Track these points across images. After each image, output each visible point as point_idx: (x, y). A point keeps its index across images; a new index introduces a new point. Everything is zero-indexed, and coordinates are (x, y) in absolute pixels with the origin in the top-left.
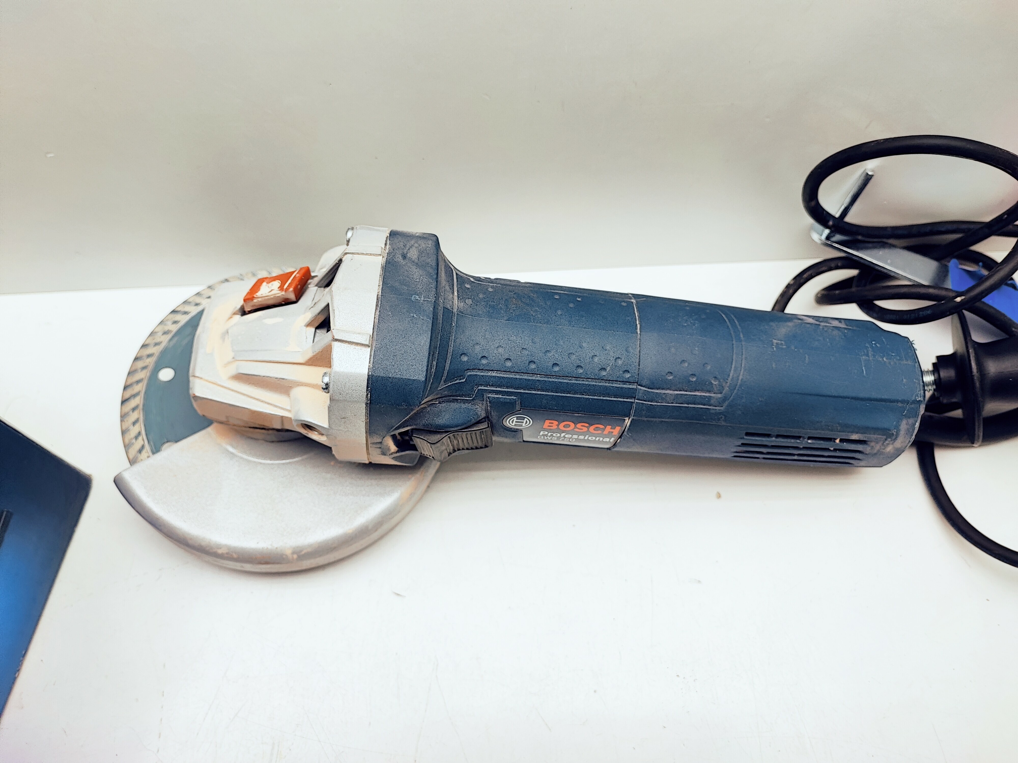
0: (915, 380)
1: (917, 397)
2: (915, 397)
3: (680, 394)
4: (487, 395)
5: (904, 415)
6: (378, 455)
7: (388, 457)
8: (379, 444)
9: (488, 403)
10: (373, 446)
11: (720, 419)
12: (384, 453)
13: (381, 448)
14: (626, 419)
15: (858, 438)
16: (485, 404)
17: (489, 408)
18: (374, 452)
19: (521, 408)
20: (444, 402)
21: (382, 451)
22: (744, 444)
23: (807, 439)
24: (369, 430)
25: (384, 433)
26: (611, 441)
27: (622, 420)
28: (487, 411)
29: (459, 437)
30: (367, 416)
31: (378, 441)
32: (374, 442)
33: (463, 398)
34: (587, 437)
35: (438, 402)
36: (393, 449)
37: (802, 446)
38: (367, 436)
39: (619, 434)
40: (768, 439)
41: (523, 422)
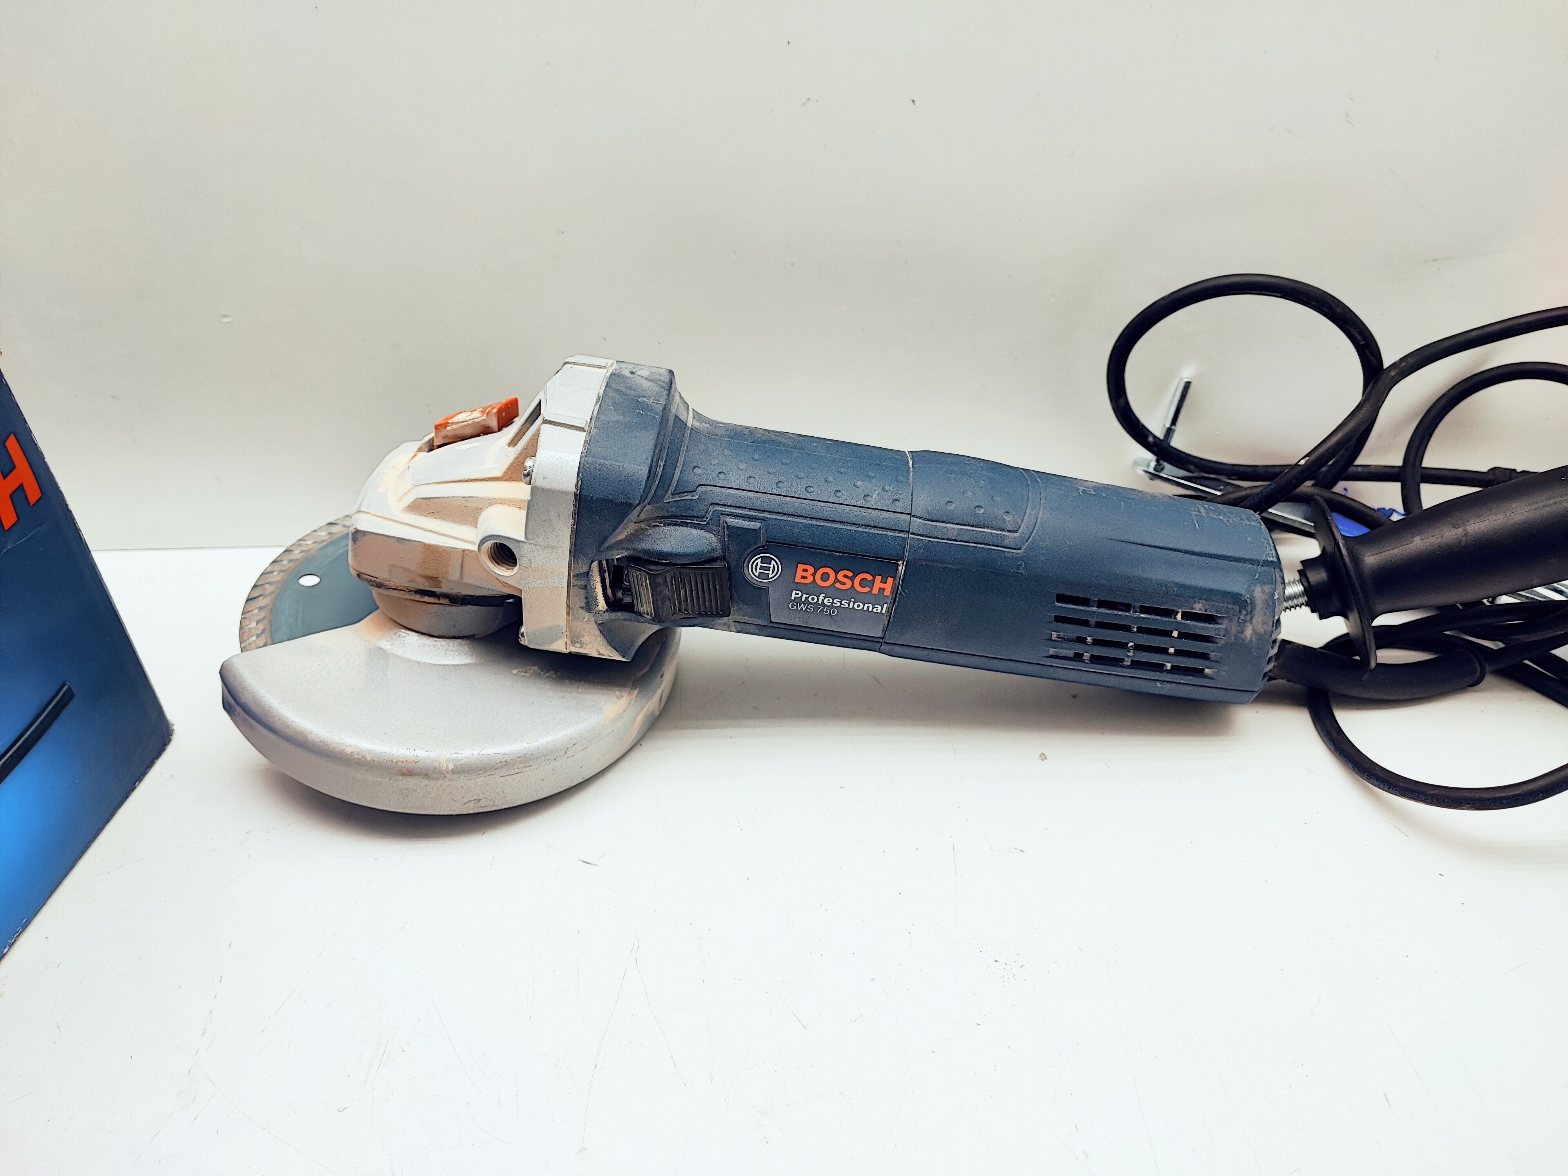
0: (1262, 540)
1: (1268, 557)
2: (1266, 556)
3: (965, 529)
4: (725, 519)
5: (1257, 579)
6: (580, 609)
7: (593, 619)
8: (584, 577)
9: (725, 530)
10: (576, 583)
11: (1019, 568)
12: (589, 606)
13: (587, 588)
14: (900, 562)
15: (1204, 610)
16: (721, 531)
17: (727, 539)
18: (577, 599)
19: (766, 541)
20: (670, 525)
21: (586, 598)
22: (1058, 619)
23: (1139, 611)
24: (575, 545)
25: (593, 552)
26: (884, 612)
27: (895, 565)
28: (724, 544)
29: (687, 581)
30: (575, 518)
31: (585, 569)
32: (578, 573)
33: (694, 522)
34: (852, 603)
35: (662, 525)
36: (602, 604)
37: (1136, 626)
38: (570, 561)
39: (893, 595)
40: (1088, 609)
41: (770, 568)
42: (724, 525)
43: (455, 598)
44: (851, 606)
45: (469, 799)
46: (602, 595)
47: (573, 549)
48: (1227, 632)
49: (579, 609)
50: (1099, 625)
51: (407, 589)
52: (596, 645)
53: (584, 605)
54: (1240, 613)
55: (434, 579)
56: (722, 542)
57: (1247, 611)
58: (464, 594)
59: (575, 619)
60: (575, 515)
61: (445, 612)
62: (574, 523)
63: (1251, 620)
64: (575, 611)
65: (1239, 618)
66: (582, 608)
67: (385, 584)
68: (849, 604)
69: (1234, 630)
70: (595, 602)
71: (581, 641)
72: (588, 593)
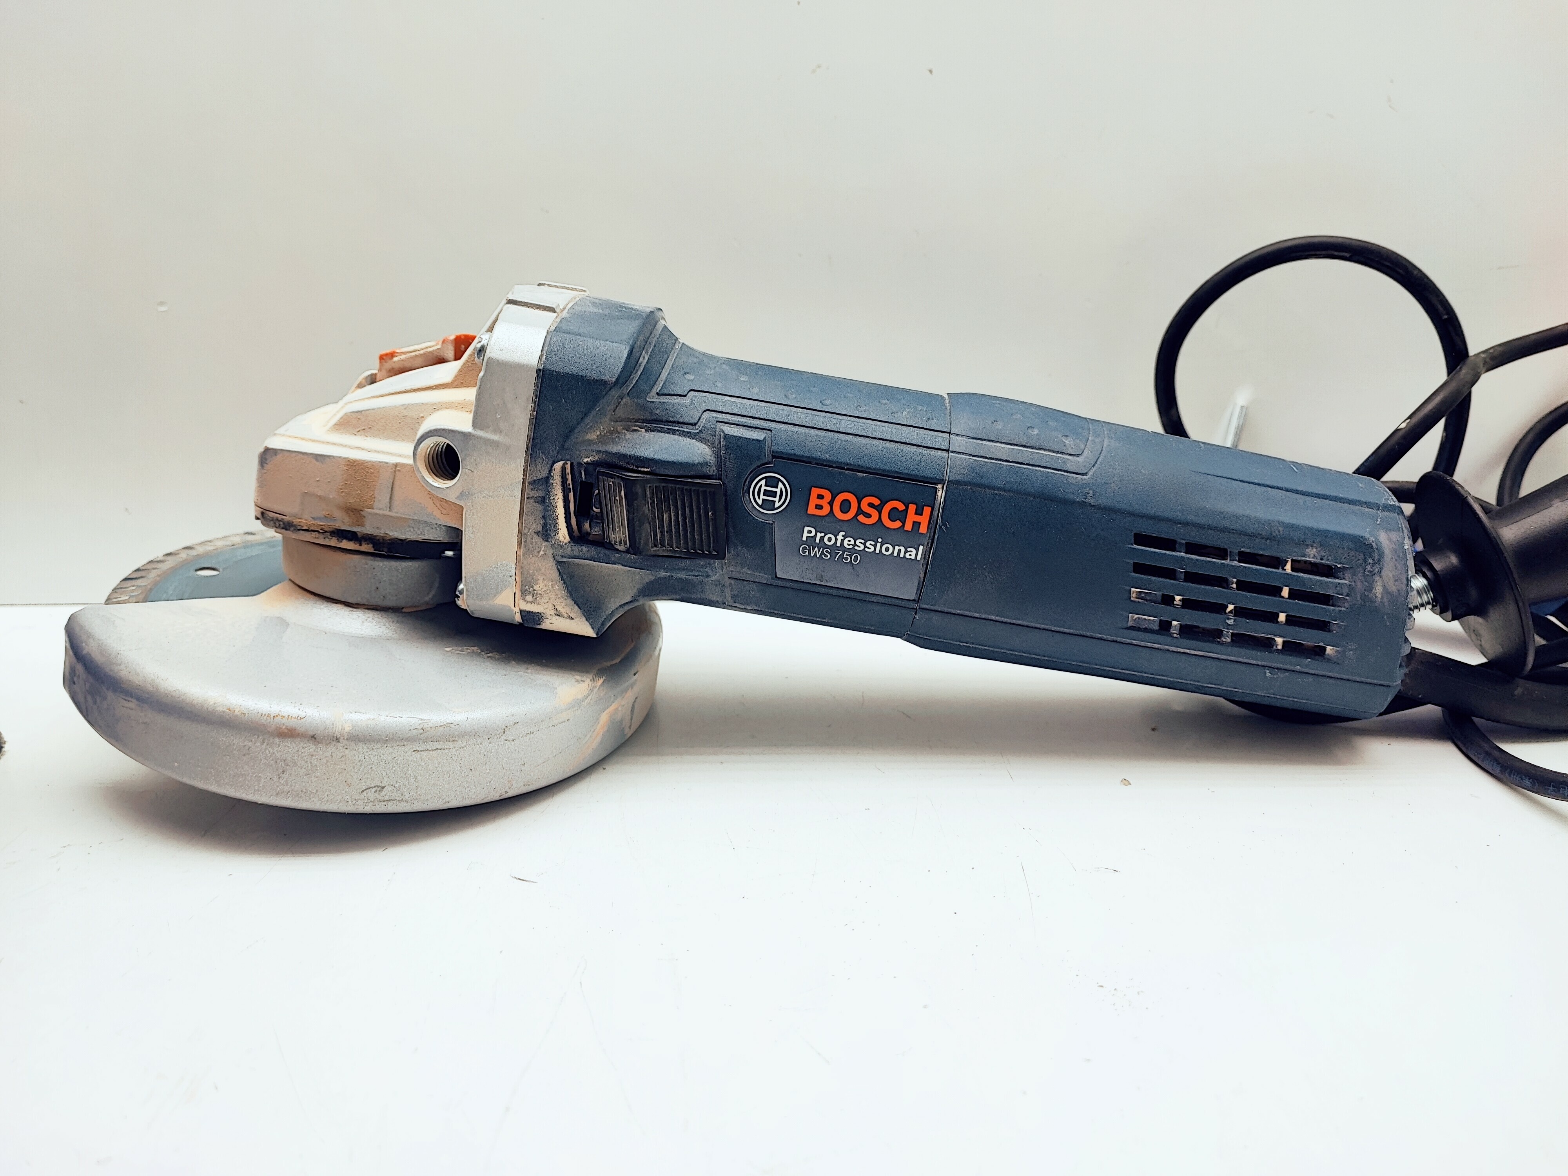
0: (1377, 488)
1: (1389, 502)
2: (1386, 500)
3: (1017, 450)
4: (721, 428)
6: (535, 536)
7: (550, 552)
8: (542, 485)
9: (722, 440)
10: (532, 493)
11: (1086, 496)
12: (547, 531)
13: (544, 501)
14: (939, 486)
15: (1319, 558)
16: (717, 442)
17: (724, 452)
18: (532, 519)
19: (772, 455)
20: (653, 431)
21: (544, 517)
22: (1139, 568)
23: (1237, 559)
24: (533, 439)
25: (556, 448)
26: (919, 558)
27: (932, 489)
28: (719, 459)
29: (672, 501)
30: (535, 402)
31: (544, 474)
32: (535, 478)
33: (683, 429)
34: (879, 545)
35: (643, 430)
36: (563, 534)
37: (1235, 580)
38: (526, 461)
39: (930, 533)
40: (1174, 553)
41: (776, 492)
42: (720, 435)
43: (380, 543)
44: (877, 551)
45: (369, 783)
46: (564, 520)
47: (530, 445)
48: (1351, 589)
49: (534, 534)
50: (1191, 577)
51: (321, 529)
52: (553, 597)
53: (540, 528)
54: (1365, 562)
55: (355, 512)
56: (718, 457)
57: (1373, 560)
58: (393, 537)
59: (528, 552)
60: (536, 398)
61: (366, 566)
62: (534, 408)
63: (1380, 572)
64: (529, 539)
65: (1365, 570)
66: (537, 533)
67: (295, 523)
68: (875, 546)
69: (1359, 586)
70: (554, 527)
71: (534, 590)
72: (546, 510)
